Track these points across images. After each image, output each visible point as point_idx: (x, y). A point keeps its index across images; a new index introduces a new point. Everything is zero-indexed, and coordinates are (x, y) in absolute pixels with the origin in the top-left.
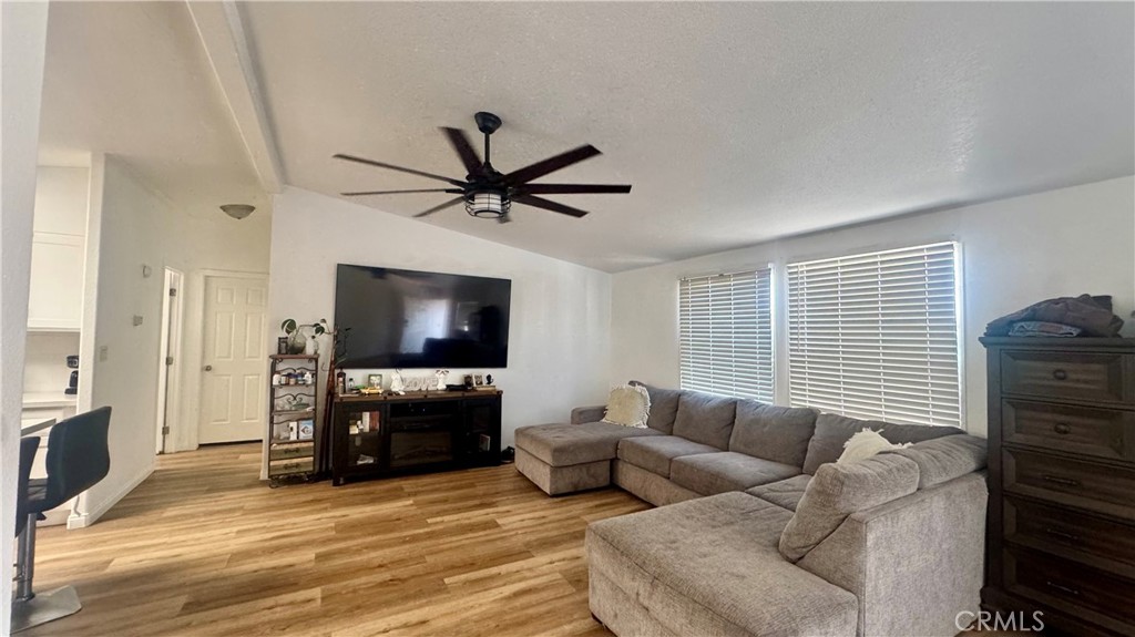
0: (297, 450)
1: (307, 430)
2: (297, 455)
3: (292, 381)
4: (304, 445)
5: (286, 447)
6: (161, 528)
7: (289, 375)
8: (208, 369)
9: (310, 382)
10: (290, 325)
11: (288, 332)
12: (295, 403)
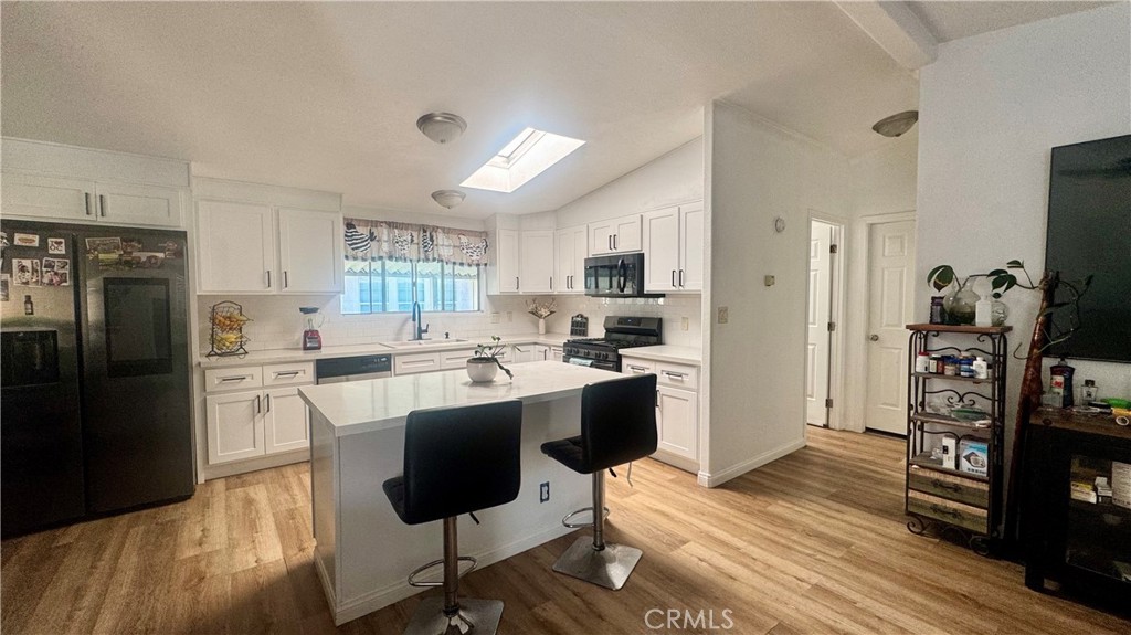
0: (957, 488)
1: (977, 460)
2: (956, 496)
3: (949, 370)
4: (968, 483)
5: (935, 475)
6: (753, 525)
7: (944, 360)
8: (875, 338)
9: (983, 376)
10: (943, 275)
11: (939, 288)
12: (959, 406)
